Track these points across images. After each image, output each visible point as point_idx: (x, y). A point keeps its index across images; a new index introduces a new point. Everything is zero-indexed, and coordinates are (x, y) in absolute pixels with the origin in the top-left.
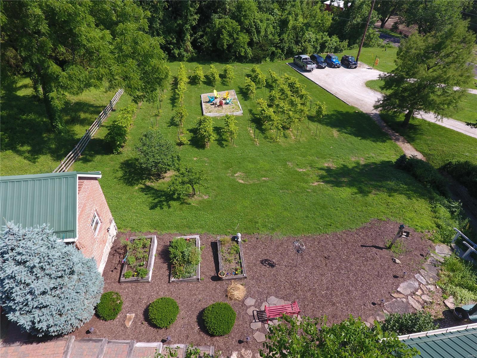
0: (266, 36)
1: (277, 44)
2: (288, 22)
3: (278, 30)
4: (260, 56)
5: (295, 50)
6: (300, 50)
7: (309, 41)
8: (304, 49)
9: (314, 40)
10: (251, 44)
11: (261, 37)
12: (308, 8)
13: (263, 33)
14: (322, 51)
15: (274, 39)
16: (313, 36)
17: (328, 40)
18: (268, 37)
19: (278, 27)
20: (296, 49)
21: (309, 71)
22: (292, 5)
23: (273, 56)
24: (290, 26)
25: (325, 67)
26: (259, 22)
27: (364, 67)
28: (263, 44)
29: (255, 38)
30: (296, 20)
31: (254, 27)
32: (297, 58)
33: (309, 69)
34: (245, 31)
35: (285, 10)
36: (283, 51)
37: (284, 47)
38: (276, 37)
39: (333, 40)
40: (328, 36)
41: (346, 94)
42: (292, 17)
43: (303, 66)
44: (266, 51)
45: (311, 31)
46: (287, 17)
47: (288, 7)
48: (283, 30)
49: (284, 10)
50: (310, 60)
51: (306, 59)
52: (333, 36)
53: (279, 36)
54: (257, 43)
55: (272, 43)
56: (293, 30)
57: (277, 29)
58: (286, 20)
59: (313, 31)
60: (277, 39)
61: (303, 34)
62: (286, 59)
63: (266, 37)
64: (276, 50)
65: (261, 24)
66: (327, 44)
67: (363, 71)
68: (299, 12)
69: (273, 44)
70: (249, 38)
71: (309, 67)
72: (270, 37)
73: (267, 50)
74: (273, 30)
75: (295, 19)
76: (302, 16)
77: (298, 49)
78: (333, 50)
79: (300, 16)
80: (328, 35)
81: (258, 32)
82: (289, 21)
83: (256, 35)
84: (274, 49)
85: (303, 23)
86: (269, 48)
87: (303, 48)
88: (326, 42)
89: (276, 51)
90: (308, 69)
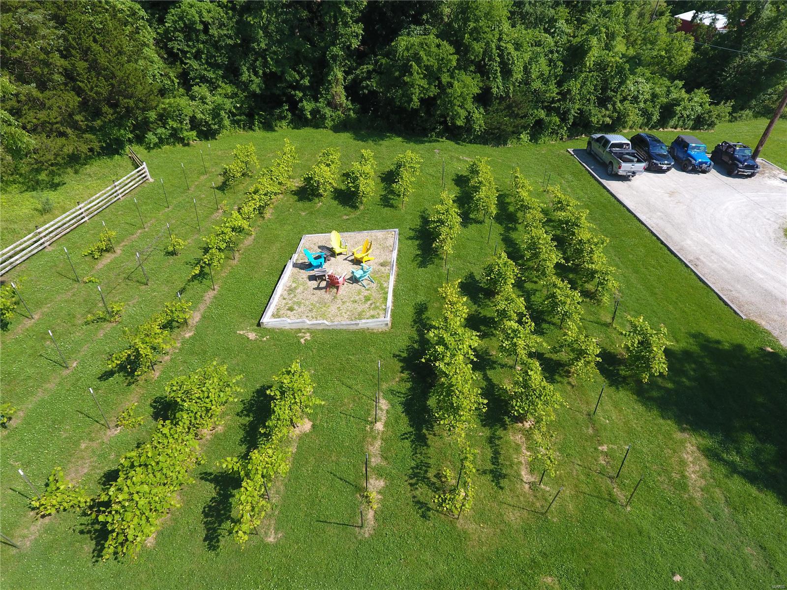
0: (526, 82)
1: (553, 102)
2: (585, 53)
3: (559, 71)
4: (504, 130)
5: (594, 120)
6: (608, 120)
7: (635, 99)
8: (619, 118)
9: (647, 96)
10: (484, 98)
11: (514, 85)
12: (640, 25)
13: (518, 76)
14: (663, 122)
15: (546, 91)
16: (646, 88)
17: (683, 99)
18: (530, 84)
19: (560, 64)
20: (598, 116)
21: (625, 178)
22: (602, 11)
23: (538, 130)
24: (590, 60)
25: (668, 169)
26: (511, 48)
27: (775, 176)
28: (514, 102)
29: (497, 87)
30: (608, 47)
31: (498, 59)
32: (599, 140)
33: (624, 174)
34: (472, 68)
35: (585, 22)
36: (564, 119)
37: (569, 110)
38: (553, 87)
39: (696, 99)
40: (683, 91)
41: (729, 267)
42: (599, 40)
43: (611, 163)
44: (522, 117)
45: (643, 75)
46: (586, 40)
47: (592, 17)
48: (571, 71)
49: (581, 22)
50: (630, 150)
51: (620, 145)
52: (696, 90)
53: (559, 84)
54: (502, 99)
55: (538, 99)
56: (597, 70)
57: (556, 66)
58: (582, 46)
59: (648, 74)
60: (553, 91)
61: (622, 82)
62: (570, 137)
63: (526, 84)
64: (547, 115)
65: (514, 53)
66: (679, 108)
67: (772, 188)
68: (619, 29)
69: (542, 102)
70: (481, 85)
71: (625, 167)
72: (537, 85)
73: (525, 116)
74: (546, 69)
75: (606, 45)
76: (625, 41)
77: (604, 116)
78: (692, 123)
79: (619, 39)
80: (684, 86)
81: (507, 72)
82: (590, 48)
83: (499, 80)
84: (542, 114)
85: (624, 56)
86: (531, 112)
87: (616, 115)
88: (677, 102)
89: (547, 119)
90: (621, 172)
